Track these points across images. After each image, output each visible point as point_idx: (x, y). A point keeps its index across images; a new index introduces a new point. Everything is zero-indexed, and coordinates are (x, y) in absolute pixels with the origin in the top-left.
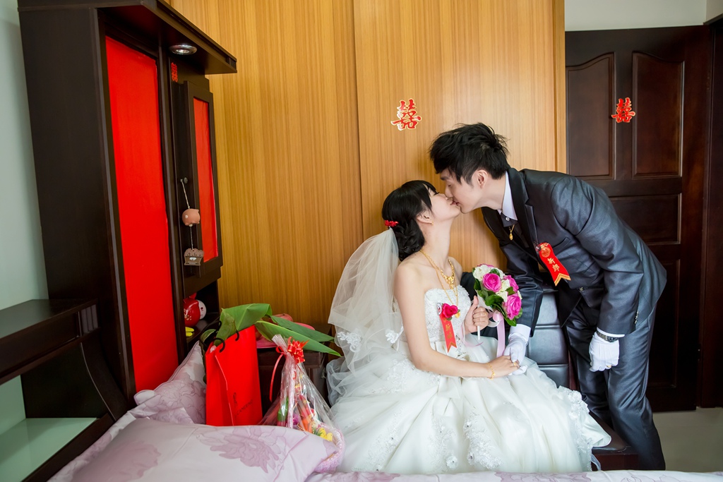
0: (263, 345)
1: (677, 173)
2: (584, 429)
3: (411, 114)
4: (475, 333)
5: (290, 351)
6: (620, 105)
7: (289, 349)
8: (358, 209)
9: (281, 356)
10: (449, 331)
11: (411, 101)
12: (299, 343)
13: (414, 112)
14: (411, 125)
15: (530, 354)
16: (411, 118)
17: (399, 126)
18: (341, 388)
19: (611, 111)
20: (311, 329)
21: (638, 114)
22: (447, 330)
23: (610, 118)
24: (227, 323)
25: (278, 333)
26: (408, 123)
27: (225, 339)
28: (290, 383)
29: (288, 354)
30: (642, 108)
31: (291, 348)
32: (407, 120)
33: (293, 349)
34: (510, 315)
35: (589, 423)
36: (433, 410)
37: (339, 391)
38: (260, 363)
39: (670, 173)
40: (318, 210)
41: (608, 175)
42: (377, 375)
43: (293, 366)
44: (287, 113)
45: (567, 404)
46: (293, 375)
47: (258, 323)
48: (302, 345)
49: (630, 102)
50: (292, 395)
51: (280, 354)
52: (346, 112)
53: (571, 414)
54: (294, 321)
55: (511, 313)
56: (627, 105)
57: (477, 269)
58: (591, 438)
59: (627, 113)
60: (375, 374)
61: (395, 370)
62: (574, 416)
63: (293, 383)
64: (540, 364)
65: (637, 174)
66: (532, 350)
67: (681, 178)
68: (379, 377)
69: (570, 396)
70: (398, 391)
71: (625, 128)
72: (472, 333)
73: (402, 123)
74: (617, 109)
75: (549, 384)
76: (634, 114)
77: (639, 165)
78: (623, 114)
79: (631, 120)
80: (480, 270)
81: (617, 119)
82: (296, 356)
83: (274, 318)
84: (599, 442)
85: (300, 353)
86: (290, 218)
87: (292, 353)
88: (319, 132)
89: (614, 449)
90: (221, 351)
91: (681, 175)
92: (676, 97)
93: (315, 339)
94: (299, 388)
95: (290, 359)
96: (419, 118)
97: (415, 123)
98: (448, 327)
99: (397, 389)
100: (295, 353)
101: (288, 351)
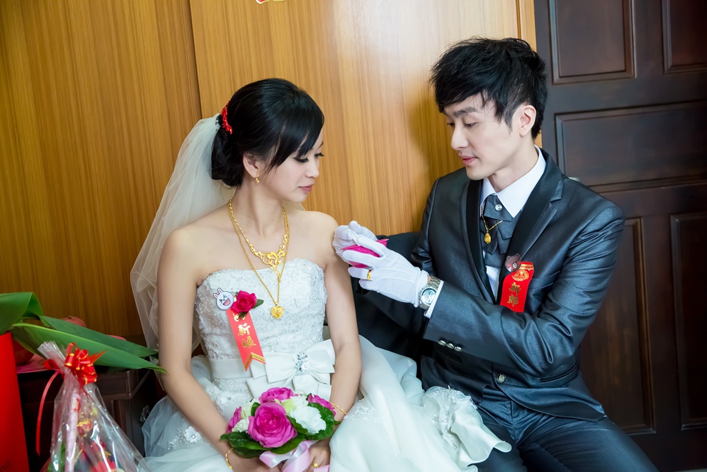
5: (69, 364)
7: (67, 361)
9: (54, 376)
12: (85, 351)
25: (49, 338)
29: (67, 371)
31: (71, 359)
33: (75, 361)
41: (625, 71)
43: (75, 391)
46: (74, 405)
47: (17, 328)
48: (90, 356)
50: (72, 437)
51: (53, 372)
63: (74, 417)
65: (672, 66)
82: (80, 375)
83: (44, 317)
85: (89, 369)
87: (72, 369)
95: (70, 381)
100: (78, 368)
101: (66, 366)
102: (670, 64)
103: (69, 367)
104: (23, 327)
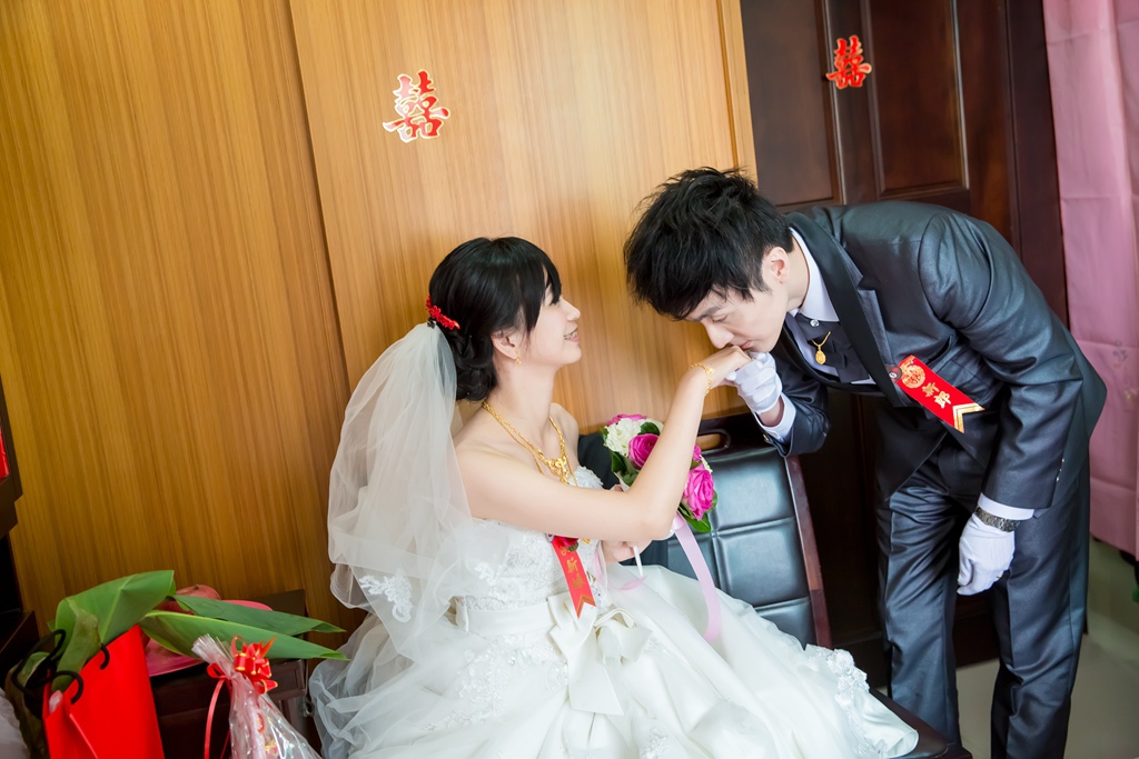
0: (162, 665)
1: (959, 181)
2: (866, 725)
3: (426, 104)
4: (632, 562)
6: (841, 53)
7: (236, 665)
8: (330, 326)
9: (220, 685)
10: (575, 571)
11: (423, 76)
12: (256, 647)
13: (432, 100)
14: (428, 127)
15: (731, 588)
16: (427, 114)
17: (403, 130)
18: (353, 731)
19: (824, 65)
20: (263, 610)
21: (876, 68)
22: (571, 571)
23: (825, 79)
24: (83, 631)
25: (202, 633)
26: (423, 125)
27: (78, 669)
28: (251, 743)
29: (237, 676)
30: (883, 54)
31: (242, 662)
32: (419, 119)
33: (249, 663)
34: (697, 512)
35: (871, 710)
36: (563, 740)
37: (349, 738)
38: (161, 708)
39: (945, 183)
40: (237, 337)
41: (832, 198)
42: (436, 689)
43: (251, 702)
44: (133, 117)
45: (829, 679)
46: (256, 725)
47: (148, 618)
48: (262, 651)
49: (859, 44)
51: (217, 681)
52: (277, 107)
53: (838, 698)
54: (223, 599)
55: (700, 507)
56: (854, 50)
57: (612, 430)
58: (882, 741)
59: (856, 68)
60: (429, 689)
61: (472, 672)
62: (845, 702)
63: (259, 740)
64: (759, 605)
65: (885, 191)
66: (734, 579)
67: (968, 192)
68: (440, 694)
69: (830, 662)
70: (485, 716)
71: (855, 98)
72: (623, 563)
73: (409, 124)
74: (837, 61)
75: (787, 645)
76: (867, 69)
77: (887, 171)
78: (849, 70)
79: (865, 82)
80: (619, 433)
81: (838, 82)
82: (254, 679)
83: (183, 598)
84: (896, 748)
85: (265, 670)
86: (170, 361)
87: (246, 673)
88: (219, 159)
89: (926, 754)
90: (74, 700)
91: (968, 185)
92: (943, 30)
93: (281, 630)
94: (275, 750)
95: (242, 686)
96: (446, 113)
97: (436, 123)
98: (571, 565)
99: (484, 712)
100: (254, 673)
101: (237, 671)
102: (883, 189)
103: (242, 672)
104: (157, 617)
